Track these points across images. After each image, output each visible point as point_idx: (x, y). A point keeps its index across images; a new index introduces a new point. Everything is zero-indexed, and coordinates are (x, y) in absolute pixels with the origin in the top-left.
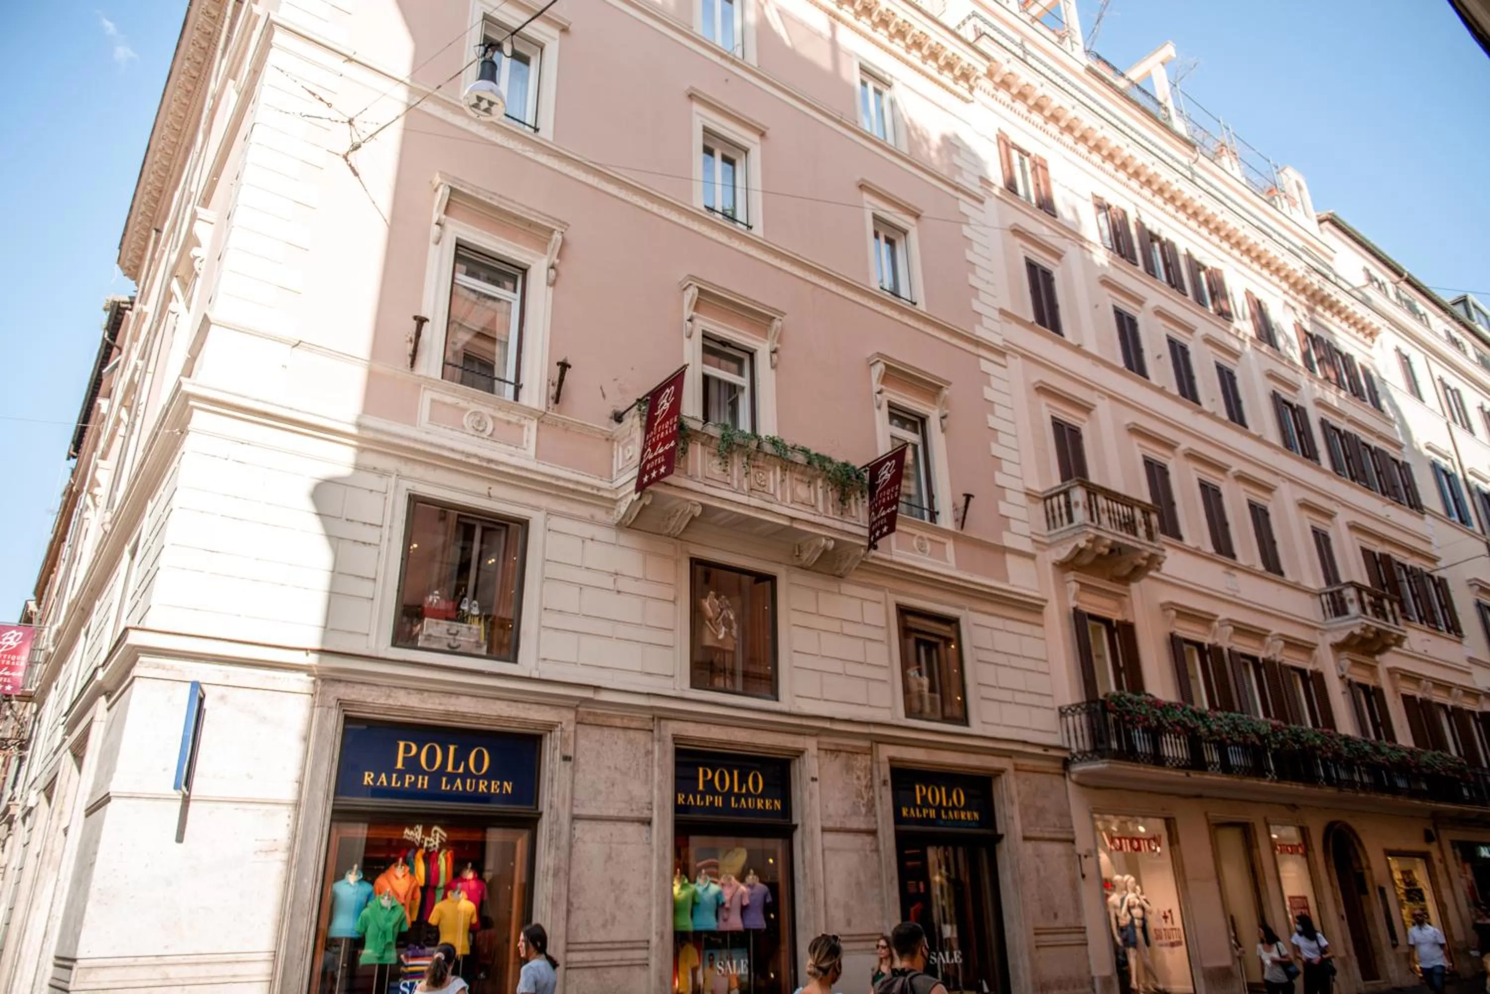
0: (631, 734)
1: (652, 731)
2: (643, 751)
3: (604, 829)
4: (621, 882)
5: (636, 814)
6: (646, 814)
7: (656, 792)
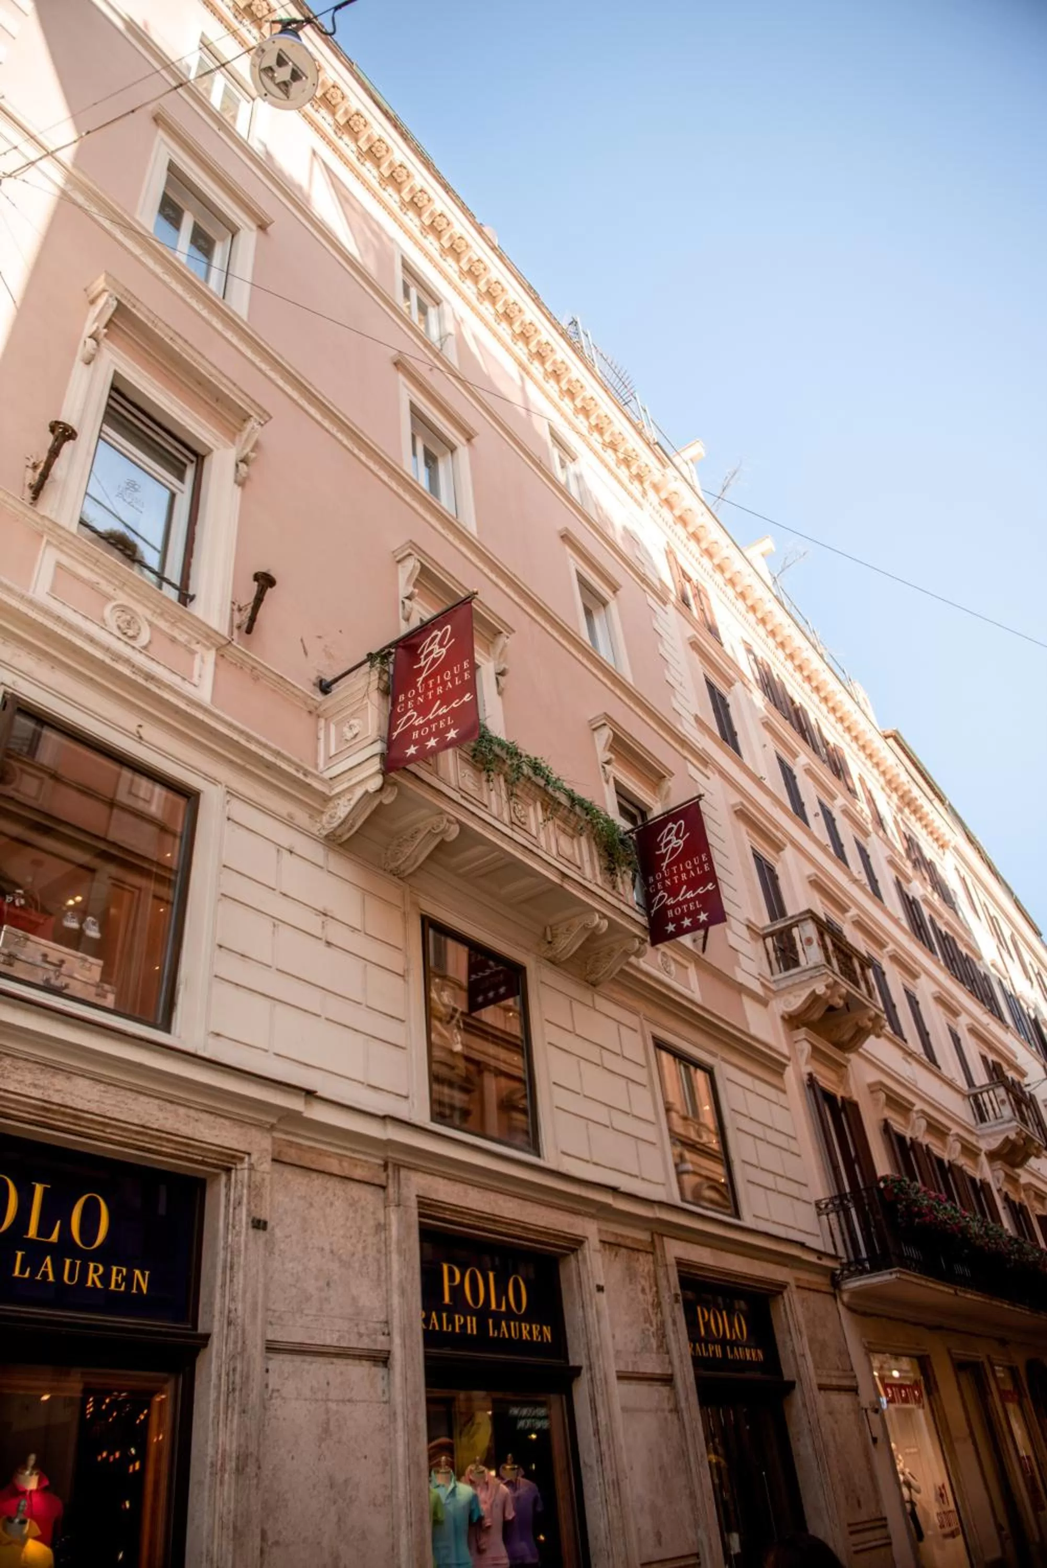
0: (355, 1190)
1: (384, 1188)
2: (372, 1223)
3: (317, 1369)
4: (346, 1481)
5: (365, 1344)
6: (380, 1343)
7: (396, 1300)
